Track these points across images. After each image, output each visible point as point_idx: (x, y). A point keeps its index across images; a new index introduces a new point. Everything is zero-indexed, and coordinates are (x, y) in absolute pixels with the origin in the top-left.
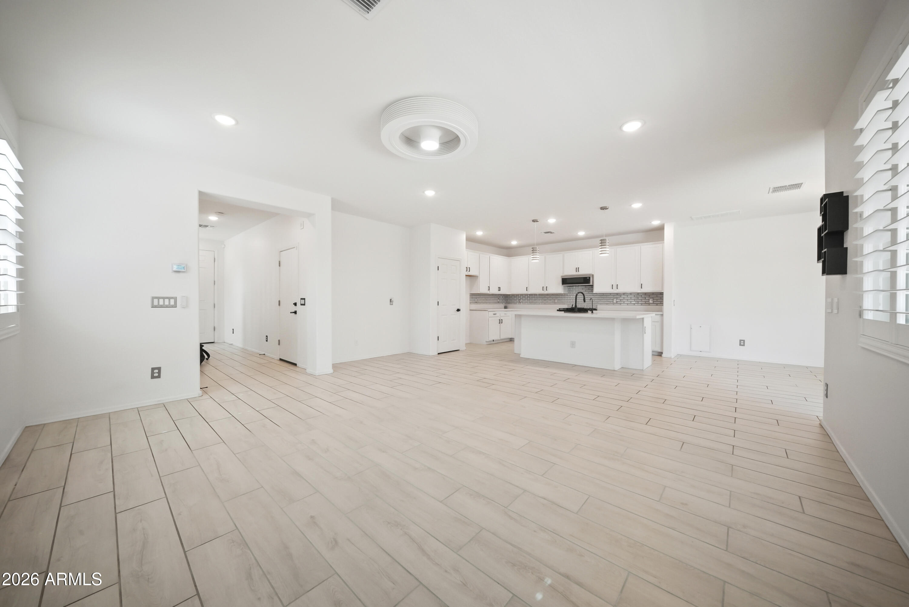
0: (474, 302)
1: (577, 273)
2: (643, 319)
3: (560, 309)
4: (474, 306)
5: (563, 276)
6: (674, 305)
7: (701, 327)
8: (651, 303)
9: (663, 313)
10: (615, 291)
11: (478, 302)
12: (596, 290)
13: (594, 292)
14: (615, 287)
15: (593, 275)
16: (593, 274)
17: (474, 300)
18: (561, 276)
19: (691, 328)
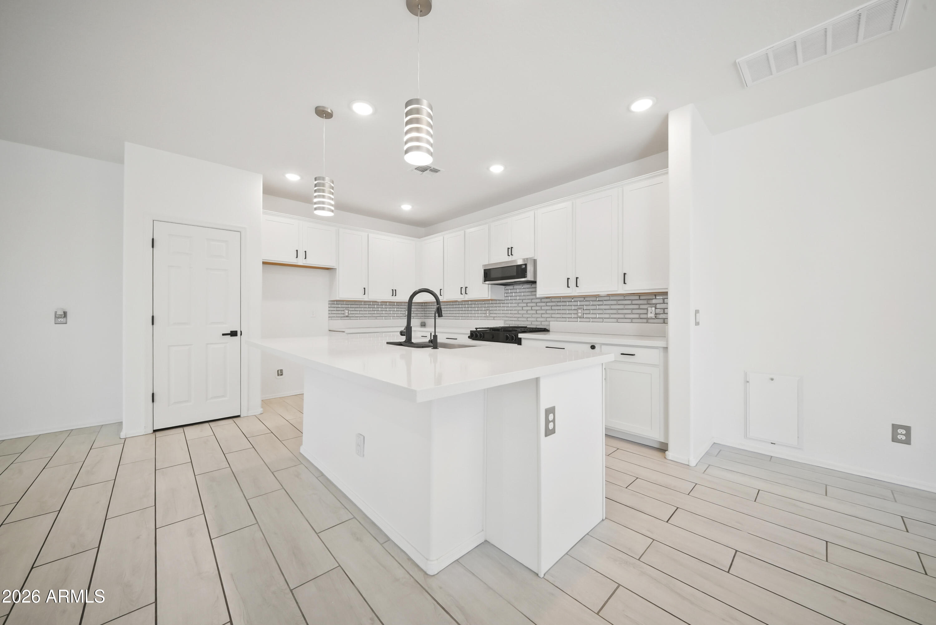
0: (343, 315)
1: (510, 258)
2: (537, 380)
3: (476, 329)
4: (339, 324)
5: (485, 266)
6: (697, 324)
7: (772, 379)
8: (652, 318)
9: (667, 344)
10: (573, 291)
11: (350, 315)
12: (542, 290)
13: (538, 296)
14: (572, 283)
15: (535, 262)
16: (535, 258)
17: (343, 312)
18: (483, 265)
19: (748, 382)
